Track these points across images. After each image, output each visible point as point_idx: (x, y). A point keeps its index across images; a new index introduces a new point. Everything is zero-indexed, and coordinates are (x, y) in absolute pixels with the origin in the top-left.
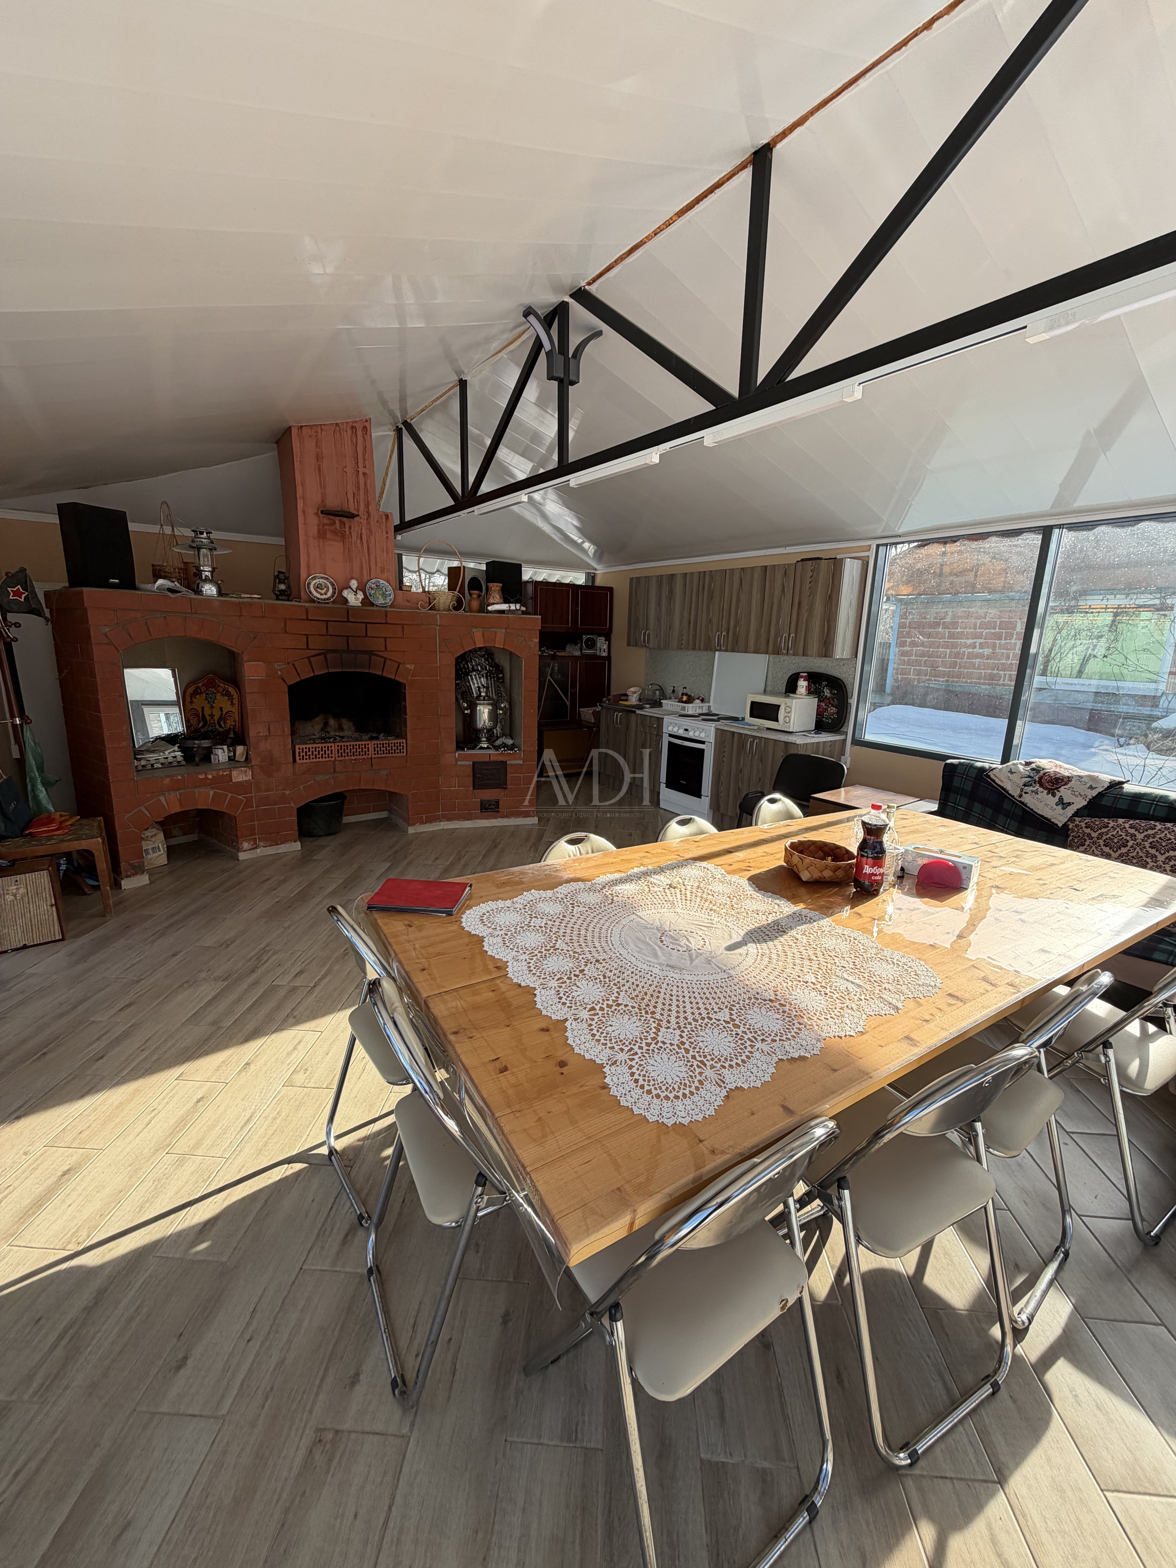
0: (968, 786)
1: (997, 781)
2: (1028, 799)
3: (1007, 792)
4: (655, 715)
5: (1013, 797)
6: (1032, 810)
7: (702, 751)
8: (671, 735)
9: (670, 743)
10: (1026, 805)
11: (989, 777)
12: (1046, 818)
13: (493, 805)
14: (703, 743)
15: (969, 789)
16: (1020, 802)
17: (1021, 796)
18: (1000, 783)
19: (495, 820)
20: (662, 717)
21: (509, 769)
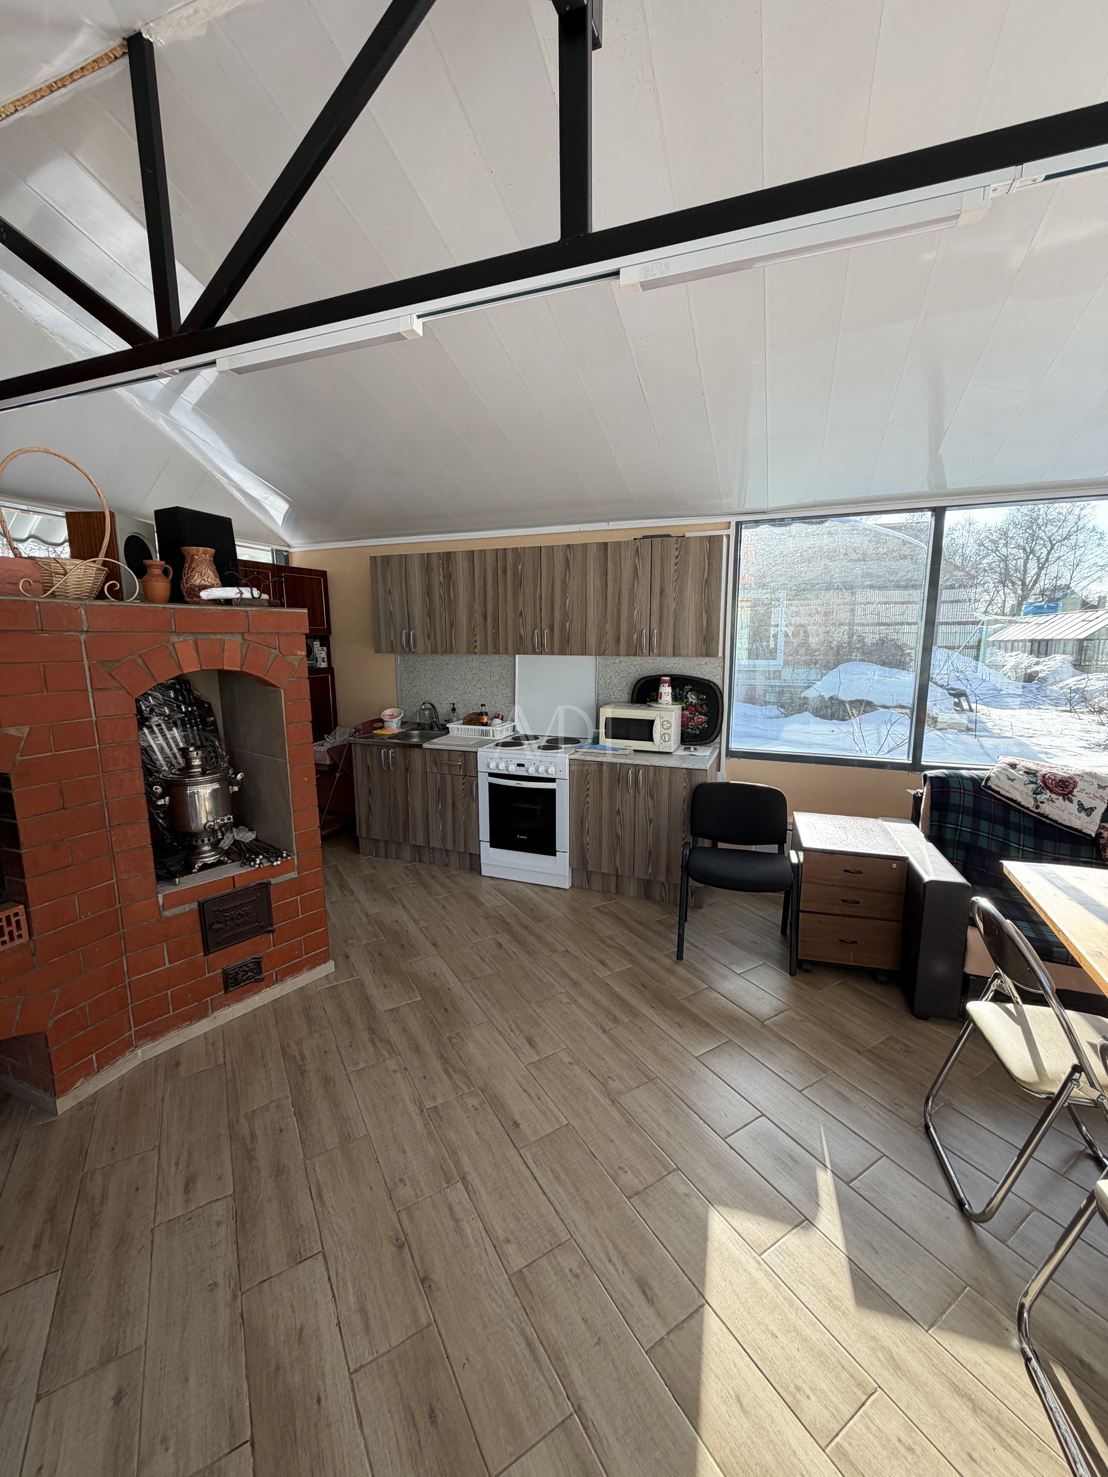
0: (969, 802)
1: (1002, 792)
2: (1047, 809)
3: (1019, 804)
4: (458, 748)
5: (1028, 809)
6: (1056, 822)
7: (553, 792)
8: (491, 775)
9: (491, 785)
10: (1047, 817)
11: (990, 788)
12: (1076, 830)
13: (251, 970)
14: (553, 780)
15: (971, 806)
16: (1038, 814)
17: (1037, 807)
18: (1007, 794)
19: (257, 997)
20: (474, 750)
21: (273, 896)
